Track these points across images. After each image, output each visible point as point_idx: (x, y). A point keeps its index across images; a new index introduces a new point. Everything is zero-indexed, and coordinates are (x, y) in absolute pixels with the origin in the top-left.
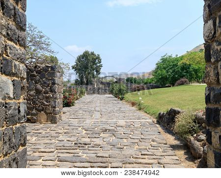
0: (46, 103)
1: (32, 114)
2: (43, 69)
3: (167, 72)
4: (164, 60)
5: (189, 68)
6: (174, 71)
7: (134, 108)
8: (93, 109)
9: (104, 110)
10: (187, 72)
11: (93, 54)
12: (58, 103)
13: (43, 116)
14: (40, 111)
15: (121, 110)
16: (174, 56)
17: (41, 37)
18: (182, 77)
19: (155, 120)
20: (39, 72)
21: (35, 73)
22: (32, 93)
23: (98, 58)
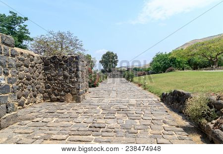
0: (72, 86)
1: (61, 95)
2: (69, 59)
3: (161, 64)
5: (174, 61)
7: (140, 88)
8: (111, 89)
9: (119, 90)
10: (173, 63)
11: (112, 53)
12: (82, 86)
13: (69, 97)
14: (67, 92)
15: (131, 89)
16: (164, 53)
17: (77, 40)
18: (171, 66)
19: (159, 99)
20: (66, 62)
21: (63, 62)
22: (60, 78)
23: (116, 56)
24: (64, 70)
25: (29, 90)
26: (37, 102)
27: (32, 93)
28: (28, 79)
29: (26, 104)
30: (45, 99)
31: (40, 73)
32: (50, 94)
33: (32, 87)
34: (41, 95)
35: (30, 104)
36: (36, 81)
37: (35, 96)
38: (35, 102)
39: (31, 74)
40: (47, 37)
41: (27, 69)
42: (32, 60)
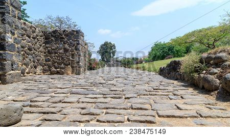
0: (72, 59)
1: (61, 68)
2: (70, 33)
4: (156, 45)
6: (163, 52)
11: (110, 43)
12: (82, 59)
13: (69, 69)
14: (67, 65)
17: (75, 26)
18: (169, 55)
20: (66, 35)
21: (63, 36)
22: (61, 51)
23: (114, 46)
24: (64, 44)
25: (30, 60)
26: (37, 74)
27: (32, 64)
28: (30, 49)
29: (27, 73)
30: (44, 71)
31: (41, 46)
32: (49, 67)
33: (33, 57)
34: (42, 67)
35: (31, 74)
36: (37, 53)
37: (35, 67)
38: (35, 73)
39: (32, 45)
40: (45, 21)
41: (29, 40)
42: (34, 32)
